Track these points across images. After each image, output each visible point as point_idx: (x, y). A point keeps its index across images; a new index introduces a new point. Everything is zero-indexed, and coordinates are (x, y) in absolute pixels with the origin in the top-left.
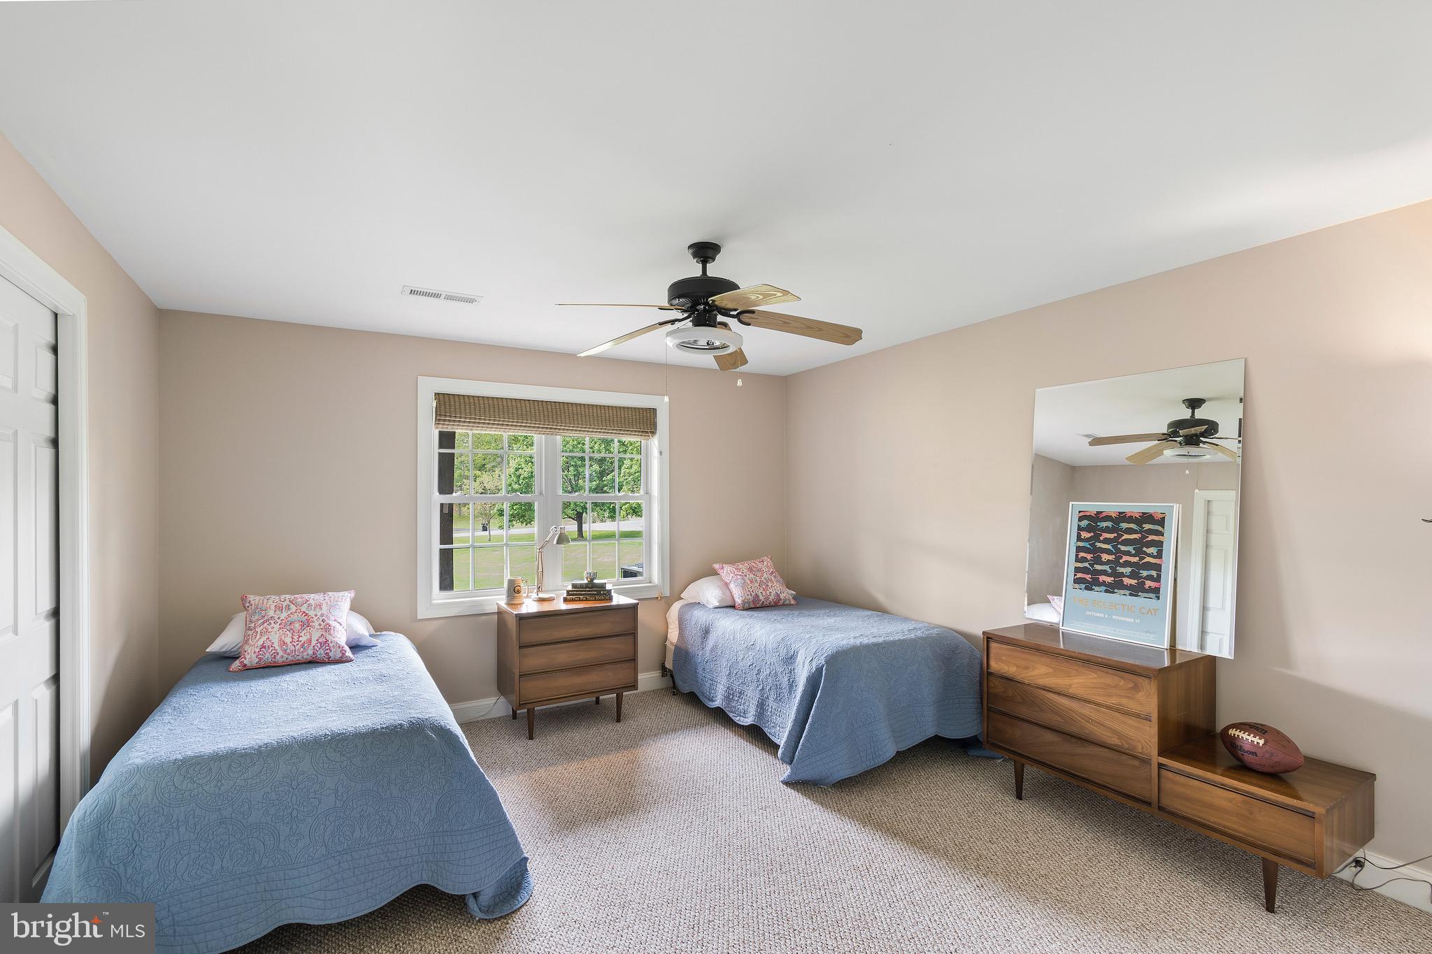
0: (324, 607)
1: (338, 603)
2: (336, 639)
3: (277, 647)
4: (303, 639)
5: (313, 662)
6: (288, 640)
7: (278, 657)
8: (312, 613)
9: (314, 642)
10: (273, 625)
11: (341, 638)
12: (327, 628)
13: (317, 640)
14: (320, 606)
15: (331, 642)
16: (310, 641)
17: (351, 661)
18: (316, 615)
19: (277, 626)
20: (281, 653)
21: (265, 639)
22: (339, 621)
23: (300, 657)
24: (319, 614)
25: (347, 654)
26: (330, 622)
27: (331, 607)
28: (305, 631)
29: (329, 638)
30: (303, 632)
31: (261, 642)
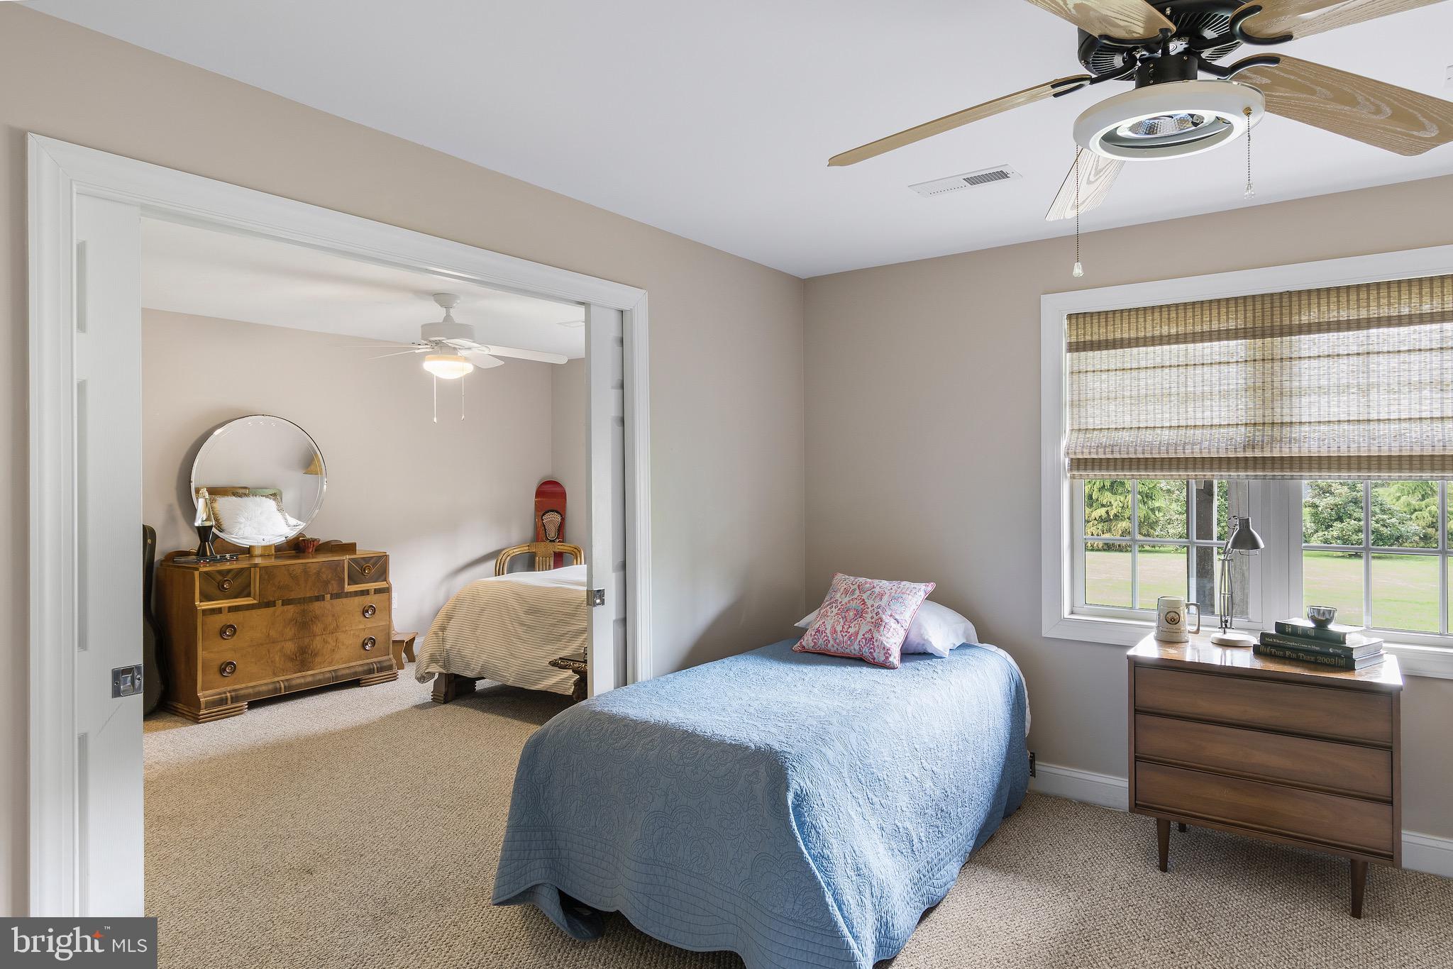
0: (886, 598)
1: (904, 596)
2: (884, 639)
3: (829, 635)
4: (852, 630)
5: (860, 660)
6: (839, 628)
7: (829, 645)
8: (869, 603)
9: (860, 637)
10: (833, 609)
11: (893, 640)
12: (878, 624)
13: (863, 635)
14: (881, 596)
15: (876, 640)
16: (857, 633)
17: (894, 668)
18: (872, 606)
19: (835, 611)
20: (832, 642)
21: (821, 622)
22: (897, 617)
23: (848, 651)
24: (876, 605)
25: (891, 659)
26: (884, 617)
27: (893, 598)
28: (856, 622)
29: (876, 635)
30: (854, 623)
31: (817, 626)
